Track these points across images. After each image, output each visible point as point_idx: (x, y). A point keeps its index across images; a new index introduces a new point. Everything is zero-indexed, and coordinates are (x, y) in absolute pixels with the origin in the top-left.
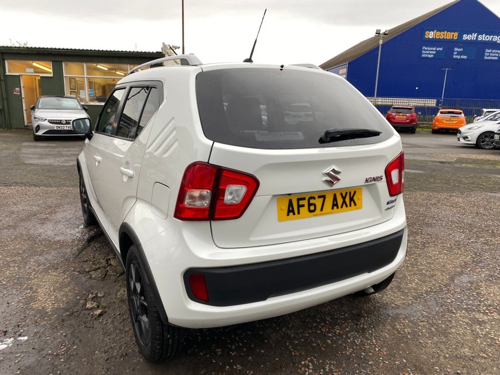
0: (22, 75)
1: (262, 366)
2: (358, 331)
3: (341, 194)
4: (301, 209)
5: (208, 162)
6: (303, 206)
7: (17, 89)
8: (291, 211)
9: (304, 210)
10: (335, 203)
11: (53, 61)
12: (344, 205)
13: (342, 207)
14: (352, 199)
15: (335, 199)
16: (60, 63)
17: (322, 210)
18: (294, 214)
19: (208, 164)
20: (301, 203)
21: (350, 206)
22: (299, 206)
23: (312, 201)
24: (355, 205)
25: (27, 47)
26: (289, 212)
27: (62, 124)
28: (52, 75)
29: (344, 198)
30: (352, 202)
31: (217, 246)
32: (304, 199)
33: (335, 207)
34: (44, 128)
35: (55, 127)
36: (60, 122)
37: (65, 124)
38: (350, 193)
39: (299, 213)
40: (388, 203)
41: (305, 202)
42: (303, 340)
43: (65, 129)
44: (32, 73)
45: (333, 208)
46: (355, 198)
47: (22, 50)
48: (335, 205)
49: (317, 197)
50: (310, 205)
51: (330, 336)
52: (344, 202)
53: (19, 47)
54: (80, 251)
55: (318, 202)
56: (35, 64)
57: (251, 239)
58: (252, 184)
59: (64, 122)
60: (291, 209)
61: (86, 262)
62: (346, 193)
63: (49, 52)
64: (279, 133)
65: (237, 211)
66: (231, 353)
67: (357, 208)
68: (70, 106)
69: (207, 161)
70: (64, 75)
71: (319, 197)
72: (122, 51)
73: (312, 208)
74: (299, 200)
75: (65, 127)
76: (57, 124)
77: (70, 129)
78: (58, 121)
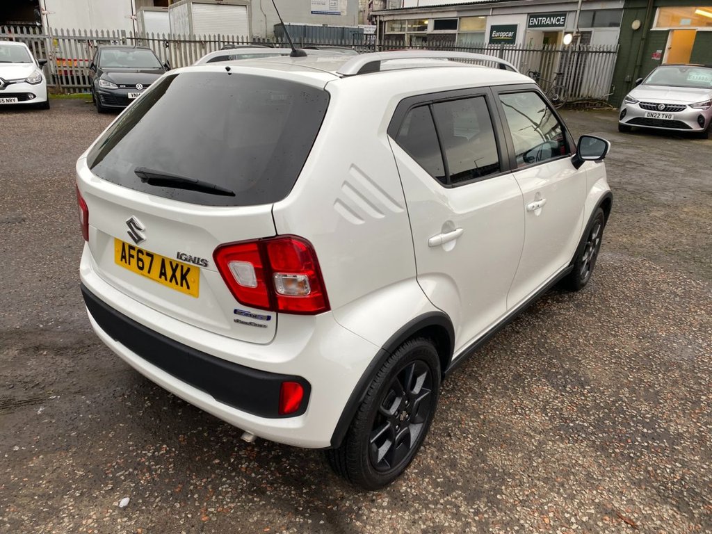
0: (673, 30)
3: (171, 263)
4: (131, 259)
6: (133, 257)
7: (659, 51)
8: (123, 257)
9: (134, 263)
10: (163, 271)
14: (184, 277)
15: (163, 266)
17: (149, 272)
18: (126, 262)
20: (133, 252)
22: (130, 255)
23: (141, 256)
24: (188, 288)
27: (658, 110)
29: (174, 271)
30: (184, 282)
32: (134, 249)
33: (163, 277)
34: (632, 113)
35: (646, 113)
36: (655, 107)
37: (663, 111)
38: (182, 267)
39: (130, 263)
41: (135, 254)
43: (661, 118)
45: (160, 277)
46: (188, 277)
48: (163, 274)
49: (145, 253)
50: (139, 259)
52: (174, 276)
55: (146, 261)
56: (700, 11)
59: (663, 107)
60: (124, 255)
62: (177, 265)
67: (190, 294)
68: (700, 80)
71: (148, 255)
73: (141, 264)
74: (130, 247)
75: (661, 116)
76: (651, 109)
77: (667, 119)
78: (654, 104)
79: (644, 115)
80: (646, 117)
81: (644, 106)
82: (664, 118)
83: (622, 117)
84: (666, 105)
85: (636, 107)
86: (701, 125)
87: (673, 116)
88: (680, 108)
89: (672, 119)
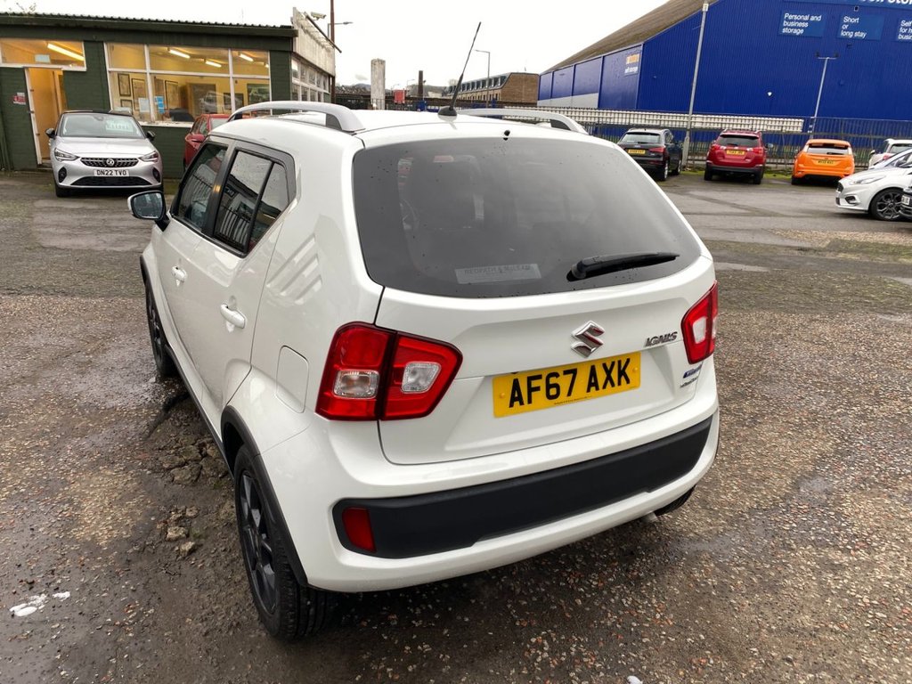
0: (27, 68)
1: (465, 646)
2: (628, 583)
3: (604, 365)
4: (534, 394)
5: (374, 324)
6: (538, 389)
7: (21, 94)
8: (516, 398)
9: (539, 396)
10: (593, 381)
11: (85, 41)
12: (609, 383)
13: (604, 387)
14: (622, 373)
15: (593, 373)
16: (100, 45)
17: (569, 394)
18: (522, 403)
19: (373, 326)
20: (535, 384)
21: (619, 384)
22: (531, 390)
23: (553, 380)
24: (628, 381)
25: (37, 15)
26: (513, 400)
27: (108, 166)
28: (84, 69)
29: (608, 372)
30: (623, 379)
31: (389, 461)
32: (539, 377)
33: (593, 389)
34: (75, 173)
35: (95, 171)
36: (102, 163)
37: (114, 166)
38: (620, 362)
39: (530, 401)
40: (685, 376)
41: (541, 383)
42: (535, 599)
43: (114, 175)
44: (48, 64)
45: (588, 390)
46: (628, 371)
47: (26, 20)
48: (593, 383)
49: (561, 373)
50: (549, 386)
51: (581, 592)
52: (609, 378)
53: (21, 14)
54: (153, 428)
55: (564, 382)
56: (52, 46)
57: (448, 448)
58: (449, 359)
59: (112, 163)
60: (516, 395)
61: (162, 449)
62: (613, 364)
63: (78, 24)
64: (497, 267)
65: (424, 405)
66: (414, 622)
67: (631, 388)
68: (122, 129)
69: (372, 322)
70: (108, 69)
71: (566, 372)
72: (216, 24)
73: (553, 391)
74: (530, 379)
75: (115, 172)
76: (99, 166)
77: (122, 175)
78: (100, 159)
79: (93, 174)
80: (96, 175)
81: (87, 162)
82: (119, 175)
83: (61, 179)
84: (114, 159)
85: (78, 164)
86: (158, 179)
87: (127, 172)
88: (132, 162)
89: (128, 175)
